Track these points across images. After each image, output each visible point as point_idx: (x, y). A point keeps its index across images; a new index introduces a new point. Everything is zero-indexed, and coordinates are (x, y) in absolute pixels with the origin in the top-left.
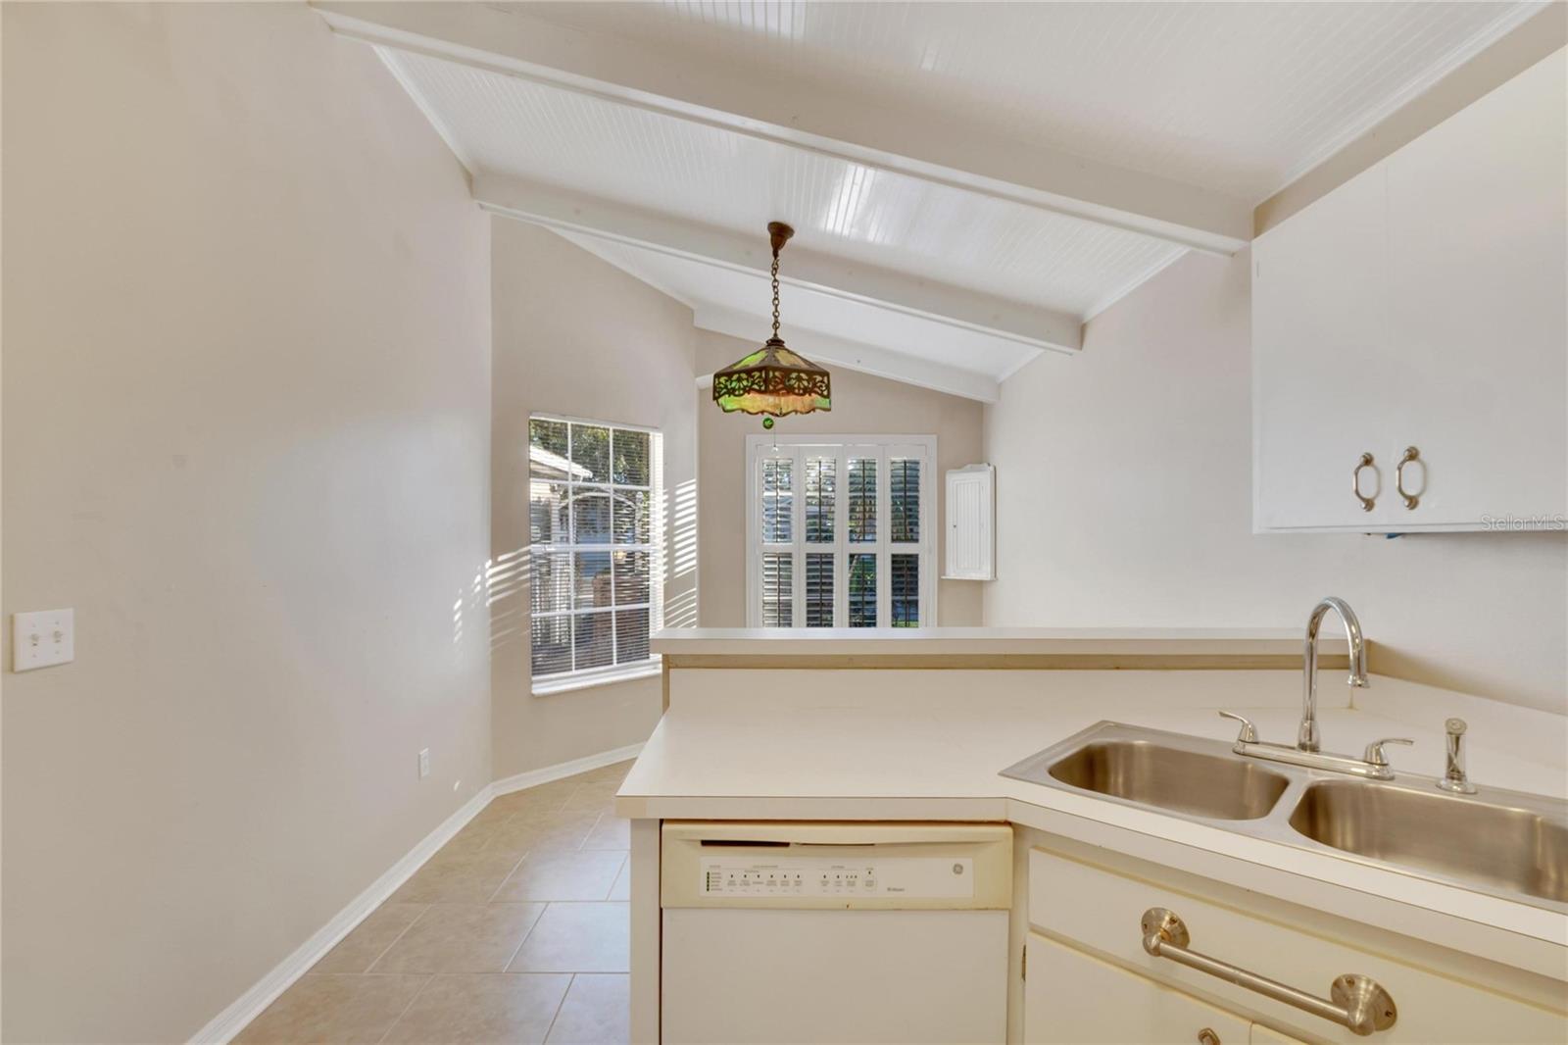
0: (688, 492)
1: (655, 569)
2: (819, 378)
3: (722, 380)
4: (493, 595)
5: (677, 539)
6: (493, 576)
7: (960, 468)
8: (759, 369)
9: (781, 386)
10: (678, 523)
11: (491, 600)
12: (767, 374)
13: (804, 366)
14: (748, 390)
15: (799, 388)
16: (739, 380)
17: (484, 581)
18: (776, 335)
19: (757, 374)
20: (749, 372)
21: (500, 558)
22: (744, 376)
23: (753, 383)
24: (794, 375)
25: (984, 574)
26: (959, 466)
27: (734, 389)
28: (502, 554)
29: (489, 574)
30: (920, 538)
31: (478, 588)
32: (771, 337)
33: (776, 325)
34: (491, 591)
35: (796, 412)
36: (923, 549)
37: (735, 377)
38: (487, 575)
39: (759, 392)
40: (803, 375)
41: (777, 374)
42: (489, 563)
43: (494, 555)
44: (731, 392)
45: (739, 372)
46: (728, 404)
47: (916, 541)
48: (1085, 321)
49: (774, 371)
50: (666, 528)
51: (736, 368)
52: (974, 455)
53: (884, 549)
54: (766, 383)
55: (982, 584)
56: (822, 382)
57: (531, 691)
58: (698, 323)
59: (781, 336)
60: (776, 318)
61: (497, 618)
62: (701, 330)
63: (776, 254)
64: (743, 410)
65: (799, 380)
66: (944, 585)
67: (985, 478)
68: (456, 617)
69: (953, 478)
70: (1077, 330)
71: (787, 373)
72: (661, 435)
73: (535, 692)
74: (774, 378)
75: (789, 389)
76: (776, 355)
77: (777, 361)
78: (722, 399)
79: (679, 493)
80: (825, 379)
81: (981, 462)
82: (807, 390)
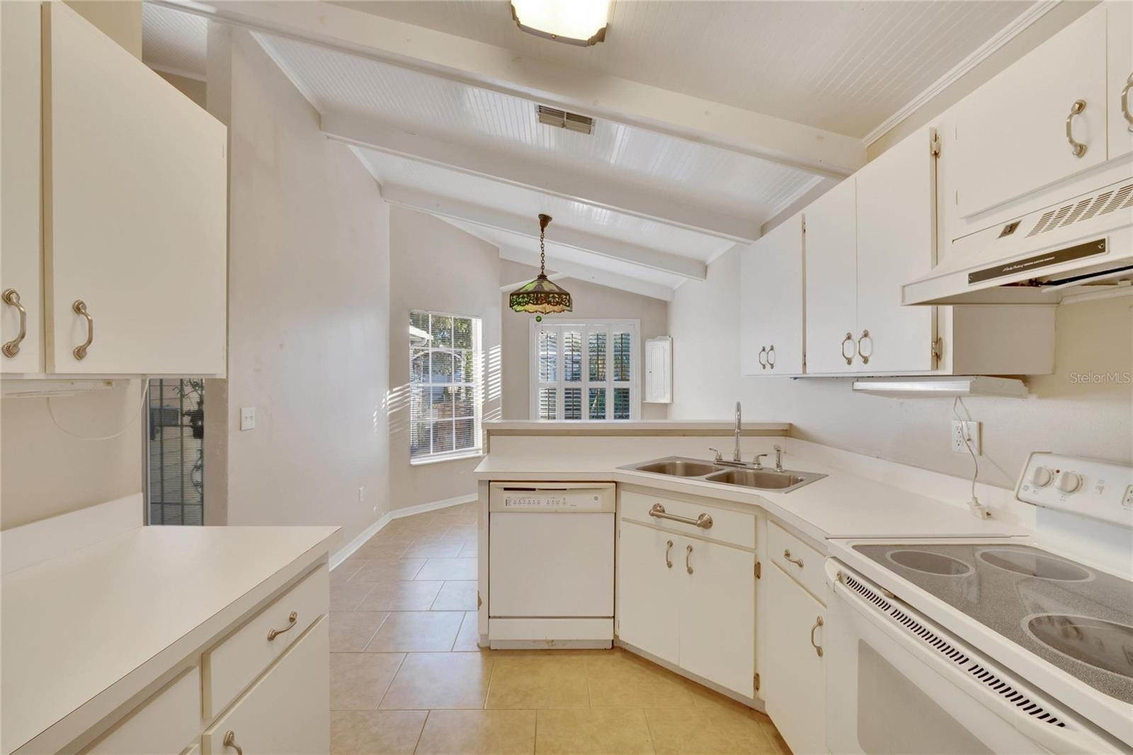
0: (496, 352)
1: (477, 392)
2: (564, 297)
3: (514, 297)
4: (391, 409)
5: (490, 379)
6: (390, 399)
7: (654, 338)
8: (533, 293)
9: (544, 301)
10: (490, 370)
11: (389, 413)
12: (537, 296)
13: (557, 290)
14: (527, 303)
15: (554, 302)
16: (523, 298)
17: (386, 403)
18: (543, 272)
19: (532, 295)
20: (528, 293)
21: (394, 390)
22: (525, 296)
23: (530, 300)
24: (551, 295)
25: (666, 400)
26: (653, 337)
27: (520, 302)
28: (395, 387)
29: (389, 397)
30: (630, 378)
31: (384, 406)
32: (540, 273)
33: (543, 268)
34: (389, 407)
35: (554, 311)
36: (632, 385)
37: (521, 296)
38: (388, 399)
39: (533, 304)
40: (556, 296)
41: (542, 295)
42: (388, 392)
43: (391, 388)
44: (519, 304)
45: (523, 293)
46: (518, 310)
47: (628, 380)
48: (707, 264)
49: (541, 293)
50: (483, 373)
51: (521, 291)
52: (662, 331)
53: (610, 385)
54: (537, 299)
55: (666, 405)
56: (566, 298)
57: (410, 462)
58: (502, 256)
59: (545, 274)
60: (543, 263)
61: (392, 422)
62: (503, 260)
63: (542, 230)
64: (526, 311)
65: (554, 297)
66: (645, 406)
67: (666, 344)
68: (375, 420)
69: (649, 344)
70: (703, 269)
71: (547, 294)
72: (481, 320)
73: (412, 463)
74: (541, 296)
75: (549, 303)
76: (543, 284)
77: (543, 288)
78: (515, 307)
79: (491, 353)
80: (568, 297)
81: (666, 335)
82: (558, 303)
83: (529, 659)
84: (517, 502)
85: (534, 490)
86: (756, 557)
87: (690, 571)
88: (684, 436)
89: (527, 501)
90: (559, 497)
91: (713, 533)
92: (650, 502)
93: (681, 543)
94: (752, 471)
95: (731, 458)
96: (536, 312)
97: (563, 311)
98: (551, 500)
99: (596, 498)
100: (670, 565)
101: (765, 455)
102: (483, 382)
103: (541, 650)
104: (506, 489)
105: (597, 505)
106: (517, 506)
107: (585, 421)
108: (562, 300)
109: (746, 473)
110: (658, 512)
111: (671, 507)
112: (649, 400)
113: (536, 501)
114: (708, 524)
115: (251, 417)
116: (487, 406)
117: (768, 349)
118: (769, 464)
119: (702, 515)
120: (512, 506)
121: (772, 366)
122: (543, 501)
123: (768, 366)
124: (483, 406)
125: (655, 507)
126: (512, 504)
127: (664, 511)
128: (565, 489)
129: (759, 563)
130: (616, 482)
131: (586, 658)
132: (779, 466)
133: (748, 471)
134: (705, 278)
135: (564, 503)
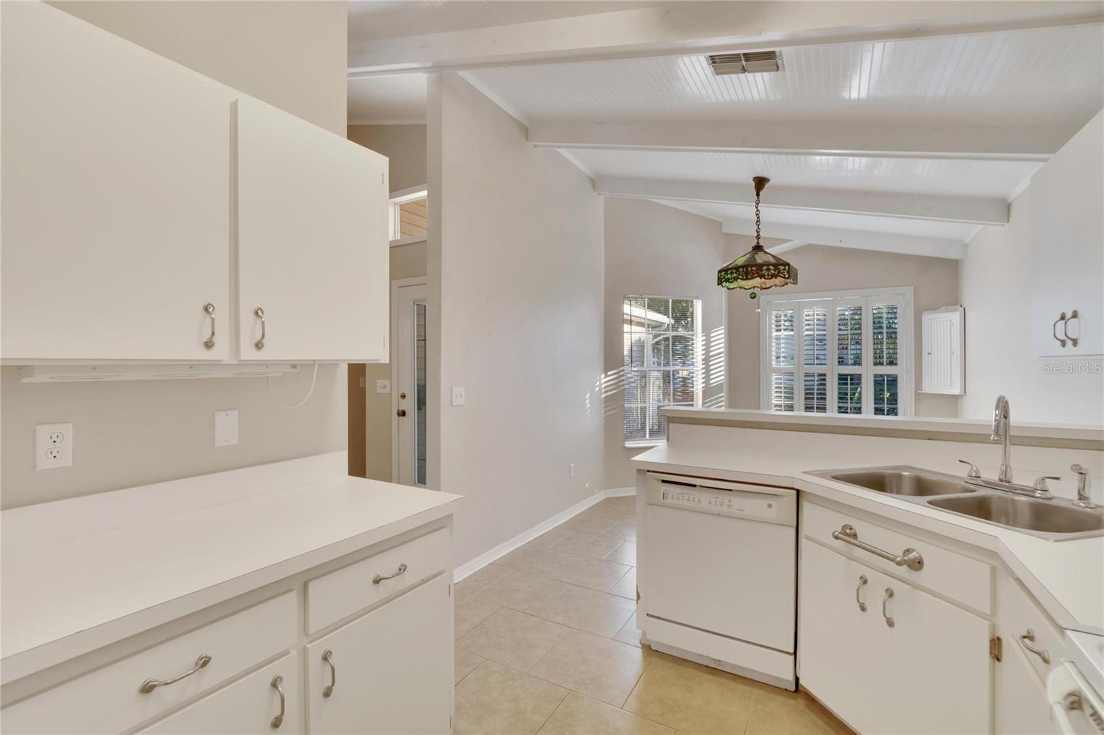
0: (719, 335)
1: (697, 381)
2: (782, 268)
3: (722, 274)
4: (606, 392)
5: (711, 363)
6: (605, 382)
7: (935, 309)
8: (742, 266)
9: (756, 275)
10: (712, 354)
11: (604, 395)
12: (747, 269)
13: (772, 260)
14: (736, 279)
15: (768, 275)
16: (732, 273)
17: (601, 384)
18: (758, 243)
19: (741, 270)
20: (737, 268)
21: (609, 373)
22: (734, 271)
23: (739, 275)
24: (765, 268)
25: (956, 390)
26: (934, 308)
27: (729, 279)
28: (609, 371)
29: (604, 381)
30: (899, 361)
31: (597, 389)
32: (755, 244)
33: (758, 237)
34: (604, 390)
35: (776, 286)
36: (903, 371)
37: (729, 272)
38: (603, 382)
39: (743, 279)
40: (771, 267)
41: (754, 268)
42: (603, 376)
43: (606, 371)
44: (727, 280)
45: (732, 269)
46: (731, 287)
47: (896, 364)
48: (1010, 201)
49: (753, 266)
50: (703, 357)
51: (730, 266)
52: (952, 299)
53: (868, 372)
54: (747, 273)
55: (955, 398)
56: (785, 269)
57: (624, 444)
58: (724, 230)
59: (761, 244)
60: (758, 232)
61: (608, 404)
62: (727, 235)
63: (758, 195)
64: (741, 288)
65: (768, 270)
66: (920, 397)
67: (956, 317)
68: (587, 402)
69: (927, 318)
70: (1004, 208)
71: (760, 266)
72: (700, 301)
73: (626, 446)
74: (752, 270)
75: (762, 276)
76: (756, 256)
77: (755, 260)
78: (724, 284)
79: (712, 335)
80: (787, 268)
81: (957, 305)
82: (773, 276)
83: (690, 671)
84: (676, 496)
85: (695, 486)
86: (993, 628)
87: (890, 623)
88: (930, 439)
89: (686, 498)
90: (725, 498)
91: (923, 577)
92: (838, 521)
93: (879, 583)
94: (1024, 498)
95: (994, 476)
96: (754, 287)
97: (787, 284)
98: (713, 501)
99: (770, 506)
100: (863, 609)
101: (1057, 478)
102: (704, 366)
103: (706, 666)
104: (664, 481)
105: (772, 514)
106: (675, 502)
107: (832, 414)
108: (779, 272)
109: (1013, 501)
110: (848, 535)
111: (866, 532)
112: (928, 388)
113: (697, 499)
114: (917, 564)
115: (461, 395)
116: (708, 392)
117: (1069, 315)
118: (1064, 493)
119: (908, 551)
120: (669, 501)
121: (1075, 342)
122: (704, 500)
123: (1069, 343)
124: (703, 391)
125: (845, 527)
126: (669, 498)
127: (855, 536)
128: (731, 490)
129: (999, 639)
130: (798, 491)
131: (757, 692)
132: (1081, 497)
133: (1018, 498)
134: (1008, 222)
135: (729, 506)
